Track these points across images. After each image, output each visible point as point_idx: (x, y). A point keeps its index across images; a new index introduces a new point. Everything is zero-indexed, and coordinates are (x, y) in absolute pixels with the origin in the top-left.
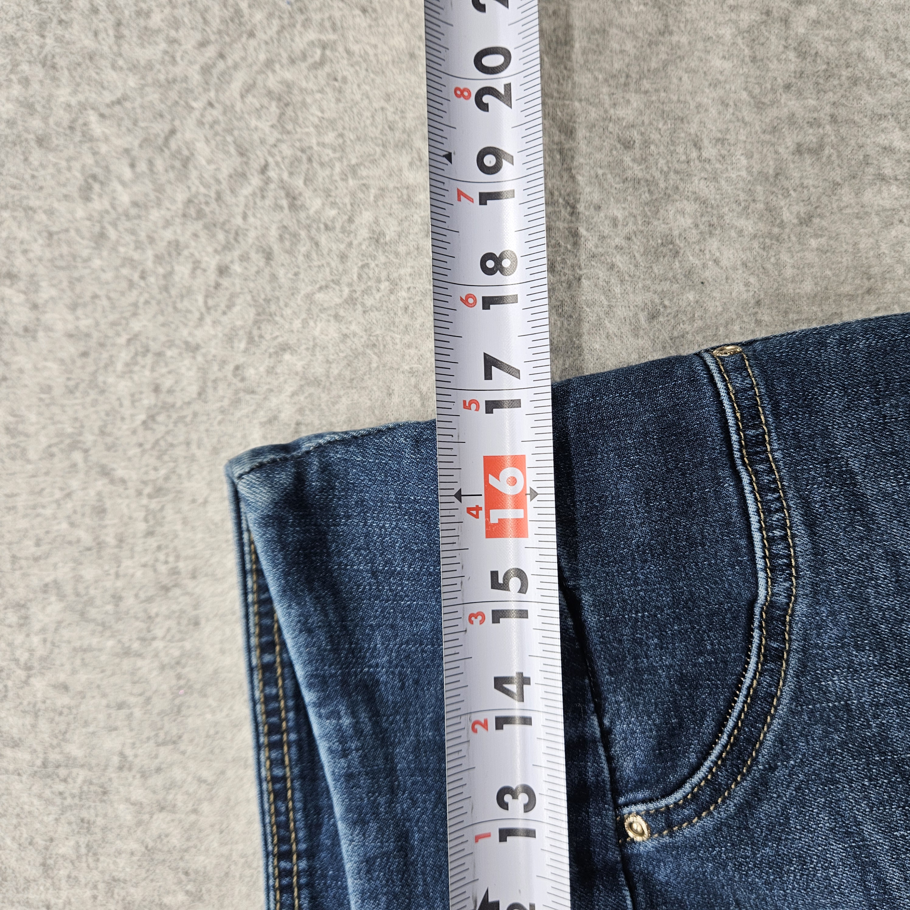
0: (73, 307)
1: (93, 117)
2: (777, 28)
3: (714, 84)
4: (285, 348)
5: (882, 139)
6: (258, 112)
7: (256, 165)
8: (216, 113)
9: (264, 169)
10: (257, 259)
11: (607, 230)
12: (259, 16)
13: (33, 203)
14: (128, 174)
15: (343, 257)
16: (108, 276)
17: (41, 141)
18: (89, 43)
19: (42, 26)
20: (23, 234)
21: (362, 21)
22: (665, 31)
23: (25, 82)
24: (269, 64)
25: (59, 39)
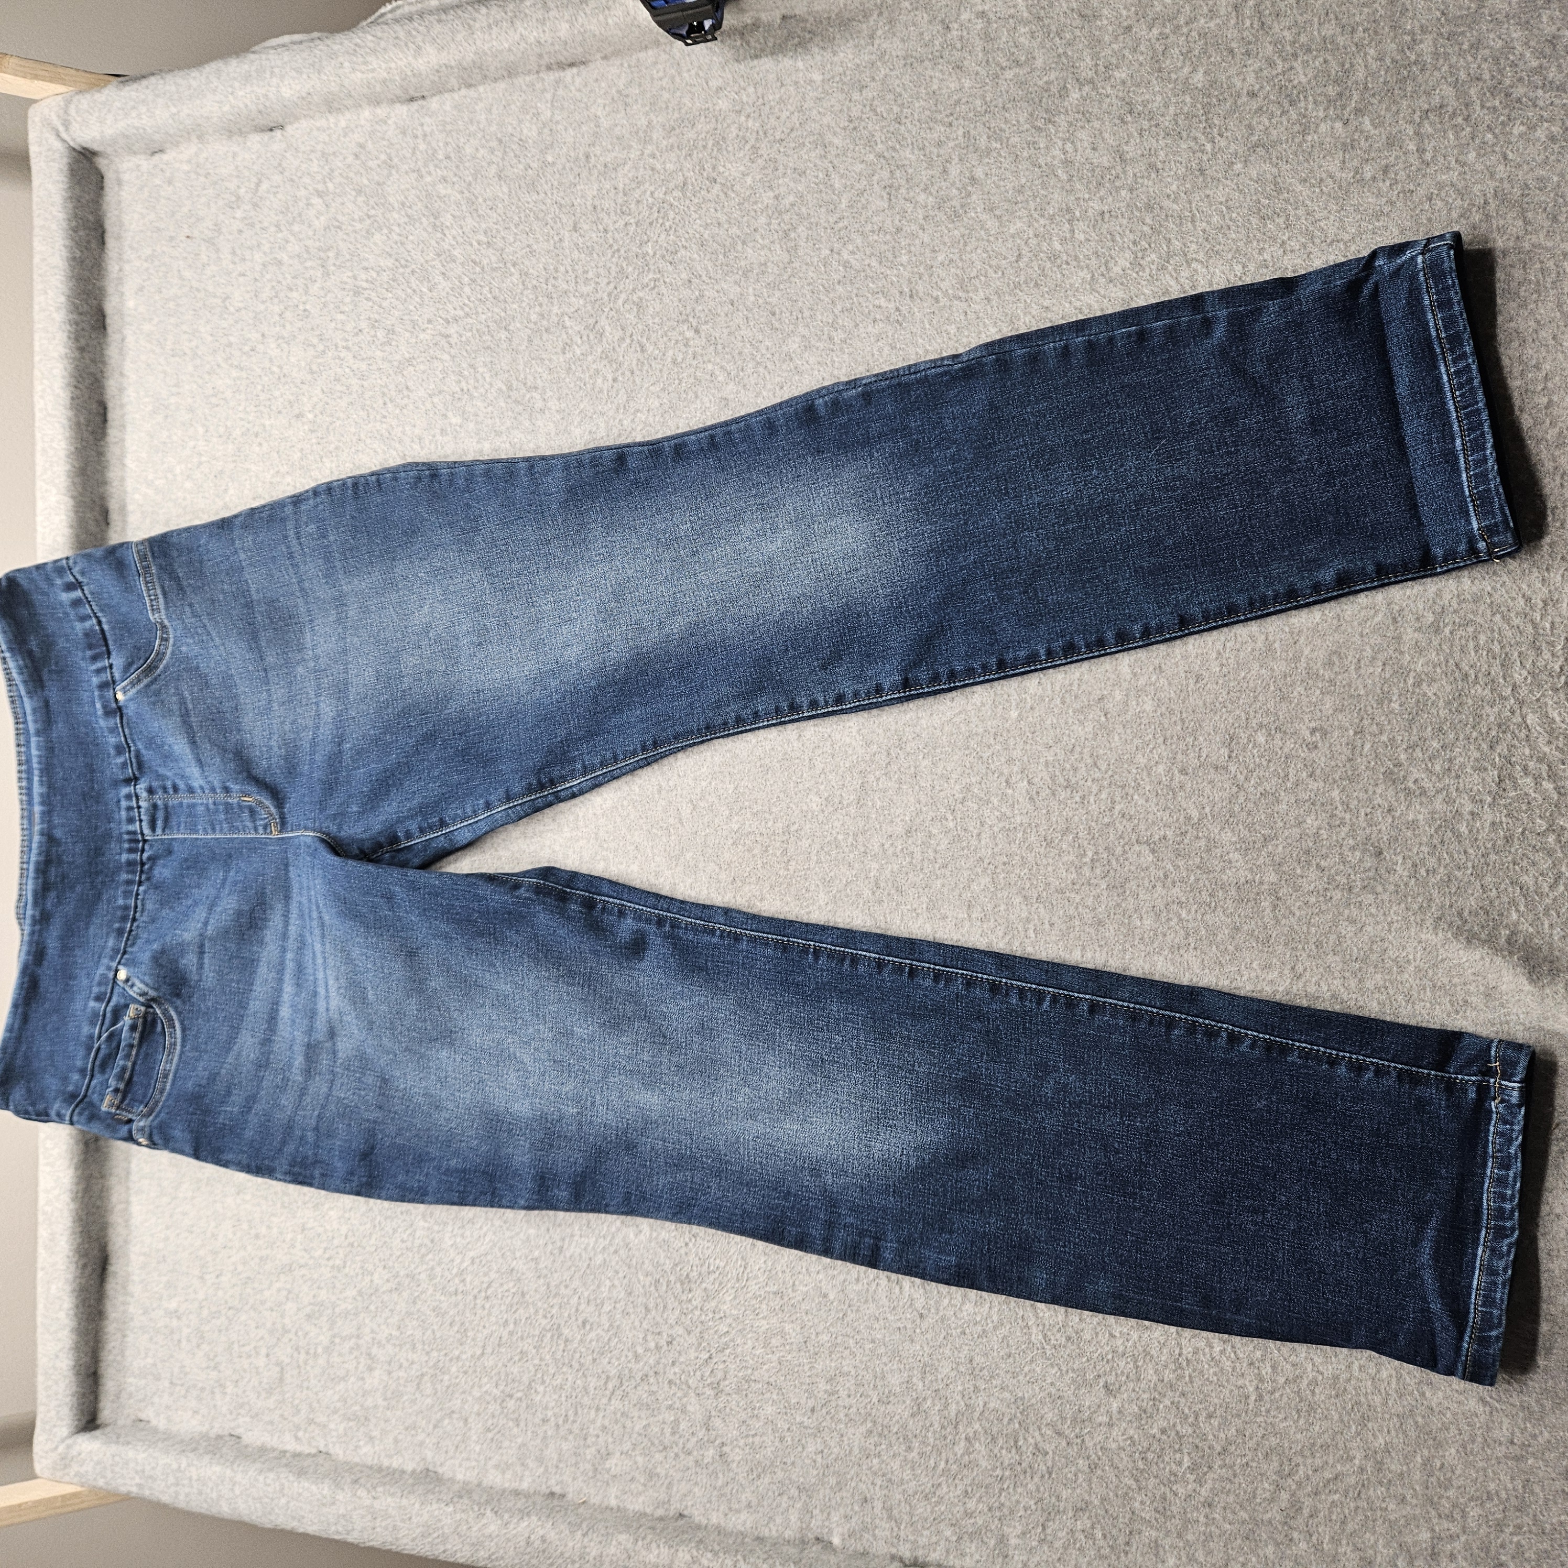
0: (559, 399)
1: (566, 318)
2: (836, 256)
3: (809, 284)
4: (638, 411)
5: (877, 302)
6: (629, 311)
7: (628, 334)
8: (613, 313)
9: (631, 336)
10: (628, 374)
11: (764, 351)
12: (630, 269)
13: (544, 356)
14: (579, 342)
15: (661, 371)
16: (572, 385)
17: (546, 330)
18: (565, 286)
19: (547, 280)
20: (540, 370)
21: (670, 268)
22: (791, 262)
23: (541, 305)
24: (634, 290)
25: (553, 286)
